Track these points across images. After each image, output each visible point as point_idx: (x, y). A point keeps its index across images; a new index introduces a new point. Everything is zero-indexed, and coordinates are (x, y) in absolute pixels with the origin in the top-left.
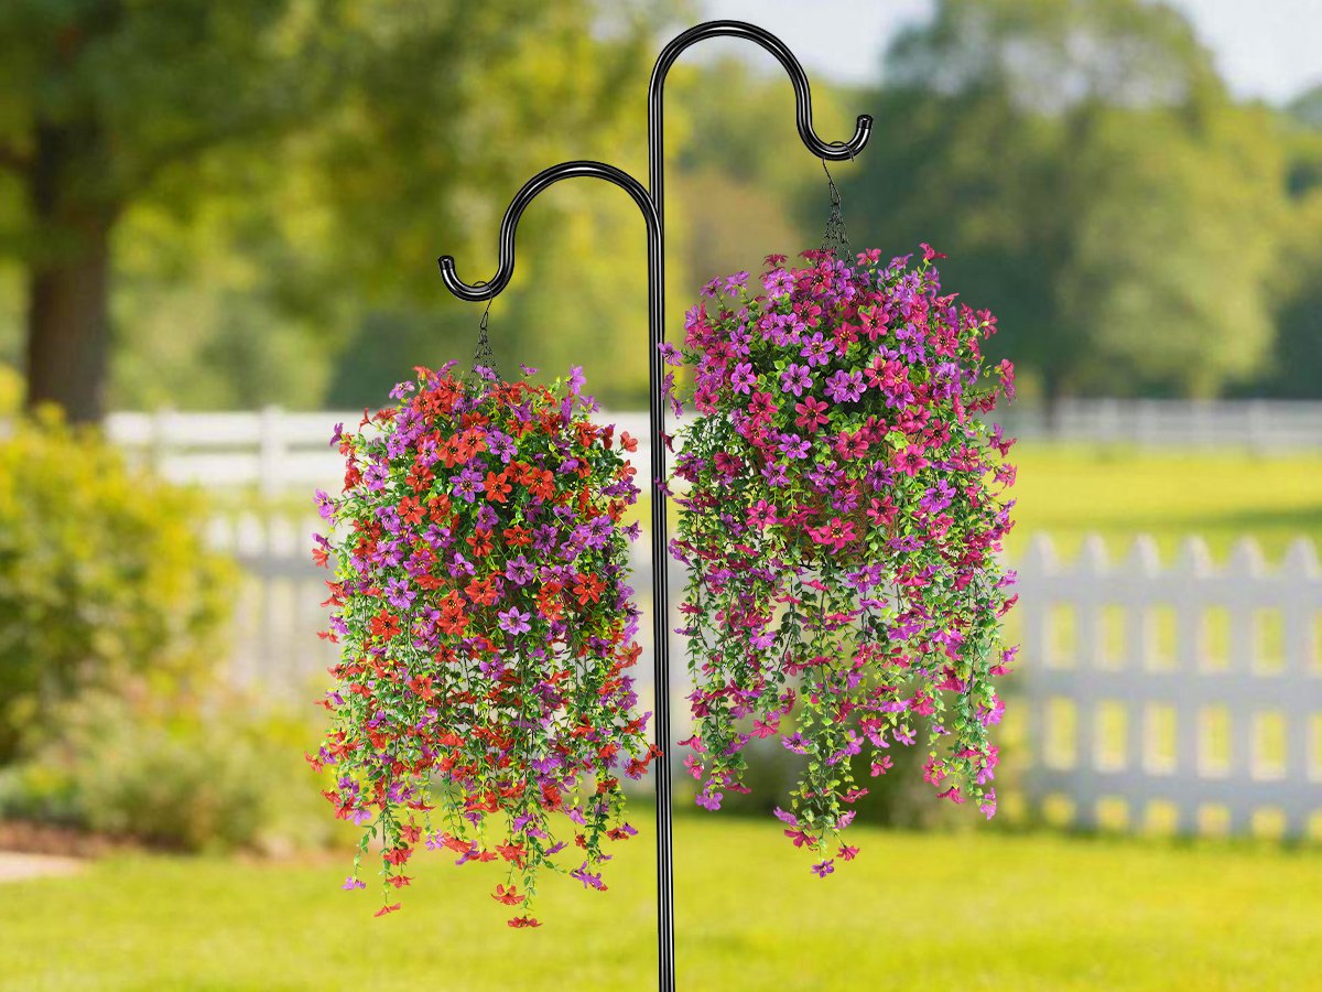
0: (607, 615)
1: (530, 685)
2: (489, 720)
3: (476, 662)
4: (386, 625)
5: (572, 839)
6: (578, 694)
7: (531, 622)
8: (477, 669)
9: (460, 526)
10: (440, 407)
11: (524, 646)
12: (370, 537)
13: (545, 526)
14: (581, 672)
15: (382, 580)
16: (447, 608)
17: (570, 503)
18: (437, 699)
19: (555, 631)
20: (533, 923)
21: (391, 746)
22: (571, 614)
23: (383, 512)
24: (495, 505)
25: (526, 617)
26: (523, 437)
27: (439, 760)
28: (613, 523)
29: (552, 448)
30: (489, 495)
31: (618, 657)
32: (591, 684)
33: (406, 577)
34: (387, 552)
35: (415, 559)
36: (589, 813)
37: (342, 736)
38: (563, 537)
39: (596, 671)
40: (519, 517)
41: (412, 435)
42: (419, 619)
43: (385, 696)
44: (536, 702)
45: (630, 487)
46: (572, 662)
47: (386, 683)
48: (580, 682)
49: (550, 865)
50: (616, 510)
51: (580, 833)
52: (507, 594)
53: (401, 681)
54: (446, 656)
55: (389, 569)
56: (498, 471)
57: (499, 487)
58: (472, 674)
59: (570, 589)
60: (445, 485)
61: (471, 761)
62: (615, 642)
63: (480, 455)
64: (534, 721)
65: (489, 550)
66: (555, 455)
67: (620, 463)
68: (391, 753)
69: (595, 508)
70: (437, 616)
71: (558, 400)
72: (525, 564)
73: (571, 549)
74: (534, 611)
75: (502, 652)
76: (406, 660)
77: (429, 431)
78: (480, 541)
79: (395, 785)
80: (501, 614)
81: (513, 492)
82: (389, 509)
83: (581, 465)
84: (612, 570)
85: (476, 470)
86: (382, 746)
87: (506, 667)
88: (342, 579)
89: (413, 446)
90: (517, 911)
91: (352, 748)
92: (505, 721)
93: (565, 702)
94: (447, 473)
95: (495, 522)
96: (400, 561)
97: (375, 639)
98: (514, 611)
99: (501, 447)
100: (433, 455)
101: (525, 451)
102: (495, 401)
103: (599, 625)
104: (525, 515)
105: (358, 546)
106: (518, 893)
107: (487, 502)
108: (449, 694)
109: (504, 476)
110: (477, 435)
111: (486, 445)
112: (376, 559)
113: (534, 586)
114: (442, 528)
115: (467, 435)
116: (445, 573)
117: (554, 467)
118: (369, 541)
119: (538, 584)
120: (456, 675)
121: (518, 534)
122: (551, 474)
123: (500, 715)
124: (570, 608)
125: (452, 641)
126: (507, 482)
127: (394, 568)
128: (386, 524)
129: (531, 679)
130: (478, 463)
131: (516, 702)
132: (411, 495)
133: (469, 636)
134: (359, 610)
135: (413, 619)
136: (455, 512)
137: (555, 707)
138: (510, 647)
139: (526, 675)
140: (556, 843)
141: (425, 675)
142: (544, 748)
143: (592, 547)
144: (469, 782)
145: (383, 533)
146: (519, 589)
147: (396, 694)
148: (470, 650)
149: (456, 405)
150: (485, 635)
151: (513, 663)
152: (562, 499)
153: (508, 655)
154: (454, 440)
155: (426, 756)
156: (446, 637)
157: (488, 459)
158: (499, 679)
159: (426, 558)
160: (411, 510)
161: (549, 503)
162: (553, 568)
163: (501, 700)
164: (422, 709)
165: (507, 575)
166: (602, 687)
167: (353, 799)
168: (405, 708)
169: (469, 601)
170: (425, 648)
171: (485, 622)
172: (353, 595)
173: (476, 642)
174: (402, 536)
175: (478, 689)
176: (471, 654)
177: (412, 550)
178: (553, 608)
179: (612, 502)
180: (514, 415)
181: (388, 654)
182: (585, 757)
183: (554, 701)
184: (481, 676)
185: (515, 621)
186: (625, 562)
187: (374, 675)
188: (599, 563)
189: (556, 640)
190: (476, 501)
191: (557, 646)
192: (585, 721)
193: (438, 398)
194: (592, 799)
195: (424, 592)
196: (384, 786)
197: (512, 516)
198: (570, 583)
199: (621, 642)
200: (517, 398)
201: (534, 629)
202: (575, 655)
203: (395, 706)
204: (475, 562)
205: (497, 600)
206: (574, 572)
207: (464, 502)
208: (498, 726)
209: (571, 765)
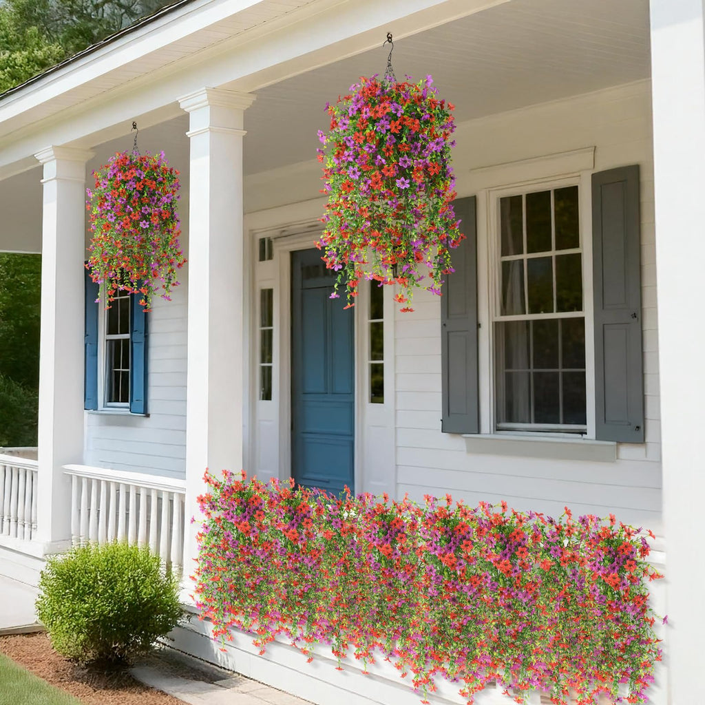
0: (442, 180)
1: (410, 210)
2: (392, 225)
3: (386, 201)
4: (348, 186)
5: (427, 275)
6: (430, 212)
7: (410, 183)
8: (387, 204)
9: (380, 144)
10: (371, 94)
11: (407, 193)
12: (341, 149)
13: (416, 143)
14: (431, 204)
15: (346, 167)
16: (374, 178)
17: (426, 133)
18: (370, 217)
19: (420, 187)
20: (411, 310)
21: (350, 237)
22: (427, 179)
23: (347, 139)
24: (394, 134)
25: (408, 181)
26: (406, 106)
27: (371, 242)
28: (444, 140)
29: (418, 110)
30: (392, 130)
31: (447, 197)
32: (436, 209)
33: (357, 166)
34: (349, 156)
35: (361, 159)
36: (435, 263)
37: (330, 234)
38: (423, 147)
39: (437, 203)
40: (405, 139)
41: (359, 106)
42: (362, 184)
43: (348, 216)
44: (412, 217)
45: (452, 125)
46: (427, 200)
47: (348, 211)
48: (431, 208)
49: (418, 286)
50: (446, 135)
51: (431, 272)
52: (400, 172)
53: (355, 210)
54: (373, 198)
55: (350, 163)
56: (396, 120)
57: (396, 127)
58: (385, 206)
59: (427, 169)
60: (373, 126)
61: (384, 243)
62: (445, 191)
63: (388, 114)
64: (411, 225)
65: (392, 154)
66: (420, 113)
67: (448, 115)
68: (350, 240)
69: (437, 134)
70: (370, 182)
71: (421, 89)
72: (407, 159)
73: (427, 152)
74: (411, 178)
75: (398, 196)
76: (356, 201)
77: (366, 104)
78: (388, 150)
79: (352, 254)
80: (397, 181)
81: (402, 129)
82: (349, 138)
83: (431, 117)
84: (444, 161)
85: (386, 120)
86: (347, 237)
87: (399, 203)
88: (329, 167)
89: (359, 110)
90: (405, 305)
91: (334, 238)
92: (399, 225)
93: (424, 217)
94: (374, 122)
95: (395, 142)
96: (354, 159)
97: (343, 192)
98: (403, 179)
99: (397, 110)
100: (368, 114)
101: (407, 111)
102: (394, 90)
103: (439, 184)
104: (407, 138)
105: (336, 153)
106: (405, 298)
107: (391, 134)
108: (375, 215)
109: (398, 122)
110: (387, 105)
111: (391, 109)
112: (343, 159)
113: (411, 168)
114: (372, 145)
115: (382, 105)
116: (373, 164)
117: (419, 118)
118: (341, 151)
119: (413, 167)
120: (378, 207)
121: (404, 146)
122: (418, 121)
123: (397, 223)
124: (427, 177)
125: (376, 192)
126: (400, 125)
127: (351, 162)
128: (348, 144)
129: (410, 207)
130: (387, 117)
131: (404, 217)
132: (359, 131)
133: (383, 190)
134: (337, 180)
135: (360, 183)
136: (377, 138)
137: (420, 219)
138: (401, 194)
139: (408, 206)
140: (421, 276)
141: (365, 207)
142: (415, 236)
143: (436, 151)
144: (384, 252)
145: (347, 147)
146: (405, 169)
147: (353, 215)
148: (384, 196)
149: (377, 93)
150: (390, 189)
151: (402, 201)
152: (423, 131)
153: (400, 197)
154: (377, 107)
155: (365, 241)
156: (374, 191)
157: (391, 115)
158: (396, 207)
159: (366, 158)
160: (359, 137)
161: (417, 133)
162: (419, 160)
163: (397, 216)
164: (363, 221)
165: (400, 164)
166: (440, 210)
167: (335, 260)
168: (356, 221)
169: (383, 175)
170: (365, 195)
171: (390, 183)
172: (334, 174)
173: (387, 192)
174: (355, 149)
175: (387, 212)
176: (384, 197)
177: (359, 154)
178: (419, 177)
179: (444, 132)
180: (402, 96)
181: (349, 199)
182: (433, 240)
183: (419, 216)
184: (388, 207)
185: (403, 183)
186: (450, 157)
187: (343, 207)
188: (439, 158)
189: (420, 191)
190: (386, 134)
191: (421, 193)
192: (433, 224)
193: (370, 90)
194: (436, 257)
195: (364, 172)
196: (347, 254)
197: (402, 139)
198: (426, 167)
199: (448, 191)
200: (404, 89)
201: (411, 186)
202: (429, 197)
203: (352, 220)
204: (386, 159)
205: (396, 175)
206: (428, 162)
207: (381, 133)
208: (396, 228)
209: (427, 243)
